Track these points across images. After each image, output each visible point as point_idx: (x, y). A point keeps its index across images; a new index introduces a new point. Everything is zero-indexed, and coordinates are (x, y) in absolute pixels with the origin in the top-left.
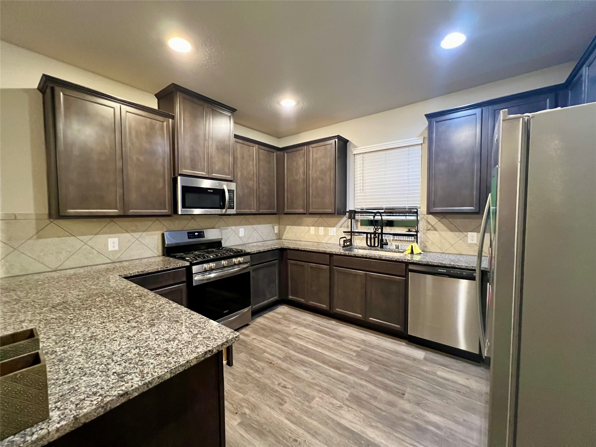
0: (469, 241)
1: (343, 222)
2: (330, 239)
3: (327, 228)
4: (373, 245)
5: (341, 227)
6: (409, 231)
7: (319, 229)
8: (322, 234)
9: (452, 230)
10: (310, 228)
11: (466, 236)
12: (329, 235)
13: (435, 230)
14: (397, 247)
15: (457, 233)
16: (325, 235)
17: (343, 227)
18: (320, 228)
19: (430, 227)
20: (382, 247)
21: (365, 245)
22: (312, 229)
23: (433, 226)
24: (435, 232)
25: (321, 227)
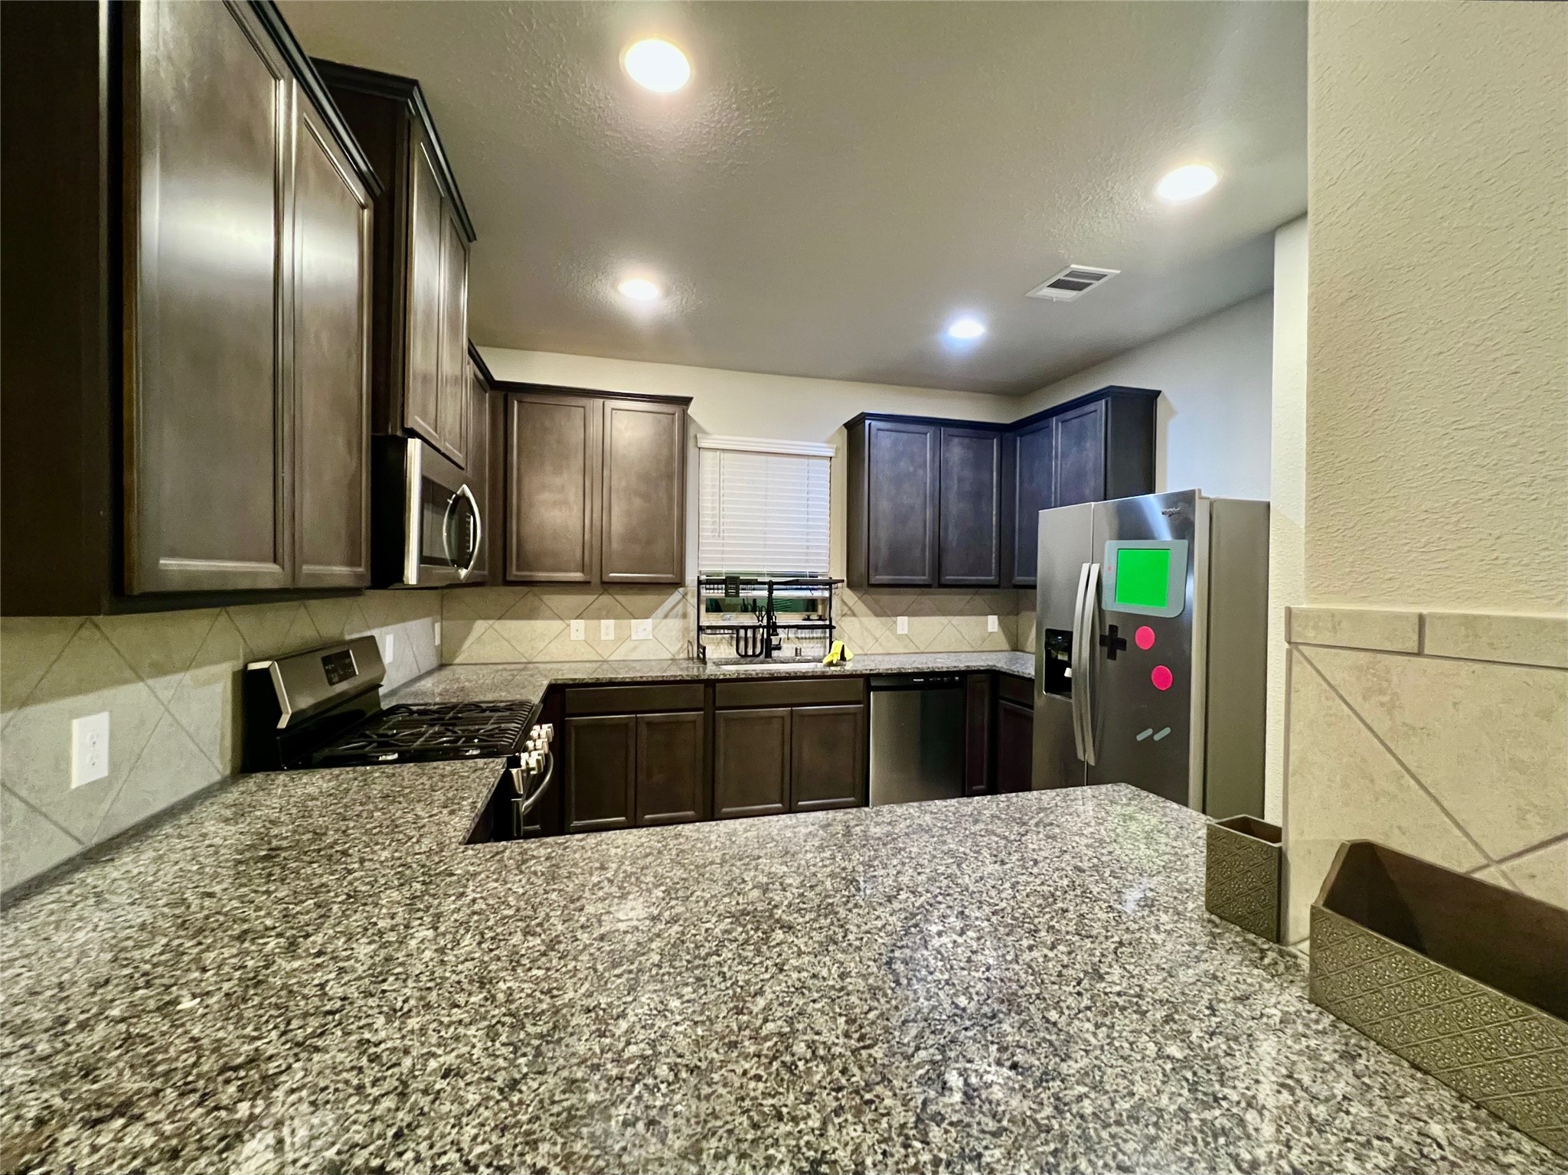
0: (899, 632)
1: (671, 606)
2: (635, 648)
3: (625, 622)
4: (750, 652)
5: (666, 617)
6: (808, 619)
7: (599, 626)
8: (612, 637)
9: (877, 615)
10: (569, 625)
11: (895, 622)
12: (633, 638)
13: (854, 615)
14: (797, 652)
15: (883, 619)
16: (622, 639)
17: (672, 617)
18: (604, 622)
19: (846, 609)
20: (768, 655)
21: (733, 654)
22: (578, 626)
23: (850, 609)
24: (853, 618)
25: (607, 617)
